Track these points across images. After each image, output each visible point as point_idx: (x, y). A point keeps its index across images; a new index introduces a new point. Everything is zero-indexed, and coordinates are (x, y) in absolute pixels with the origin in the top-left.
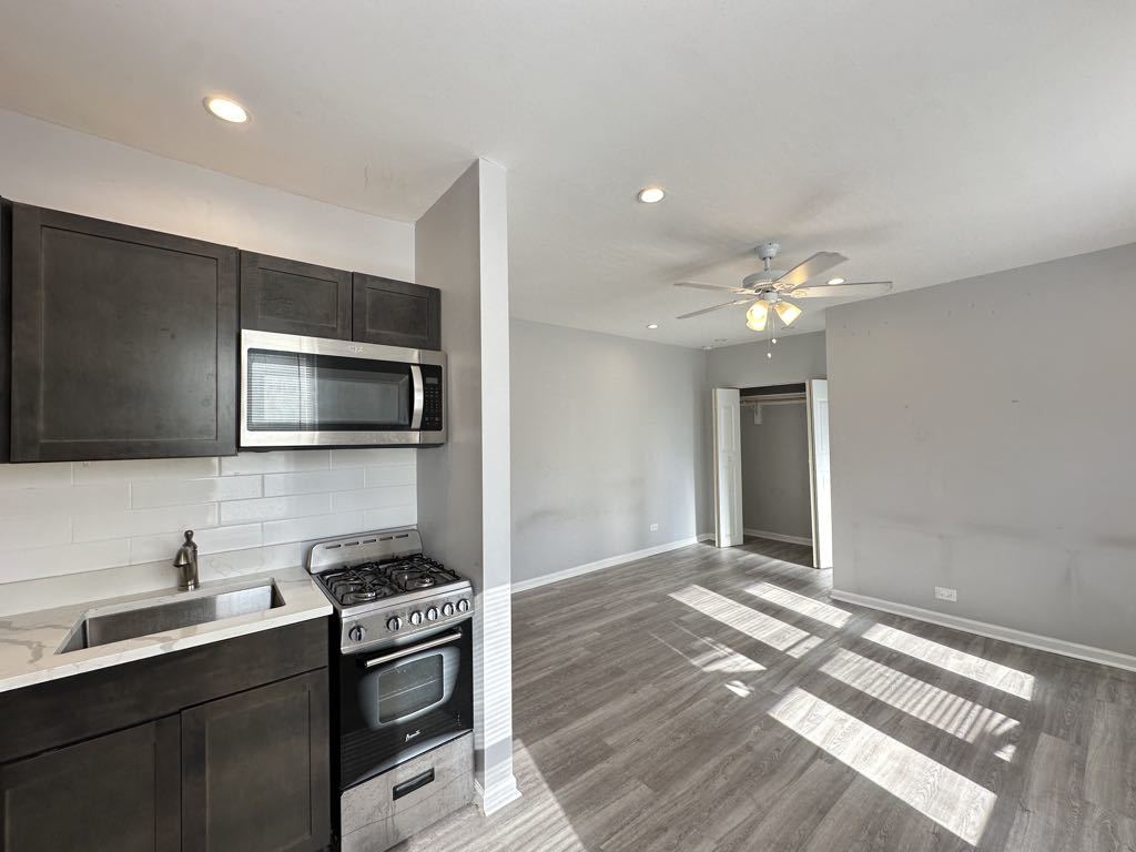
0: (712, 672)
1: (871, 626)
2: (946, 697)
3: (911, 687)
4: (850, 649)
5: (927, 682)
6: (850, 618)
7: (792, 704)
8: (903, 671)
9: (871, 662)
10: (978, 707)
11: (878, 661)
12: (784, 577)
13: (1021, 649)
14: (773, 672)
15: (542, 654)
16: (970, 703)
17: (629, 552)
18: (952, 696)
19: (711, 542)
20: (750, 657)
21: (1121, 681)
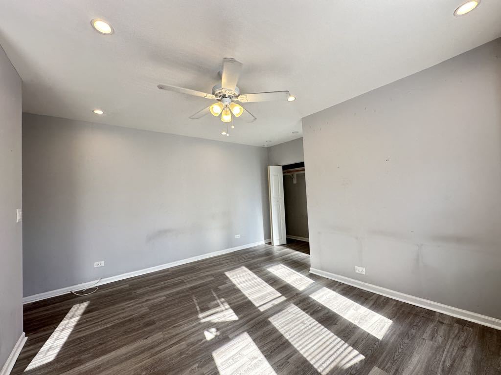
0: (205, 322)
1: (319, 289)
2: (333, 336)
3: (315, 330)
4: (297, 305)
5: (325, 327)
6: (313, 283)
7: (233, 345)
8: (317, 320)
9: (304, 313)
10: (346, 345)
11: (307, 313)
12: (293, 261)
13: (395, 302)
14: (241, 322)
15: (122, 311)
16: (343, 342)
17: (221, 250)
18: (336, 337)
19: (270, 243)
20: (235, 312)
21: (444, 323)
